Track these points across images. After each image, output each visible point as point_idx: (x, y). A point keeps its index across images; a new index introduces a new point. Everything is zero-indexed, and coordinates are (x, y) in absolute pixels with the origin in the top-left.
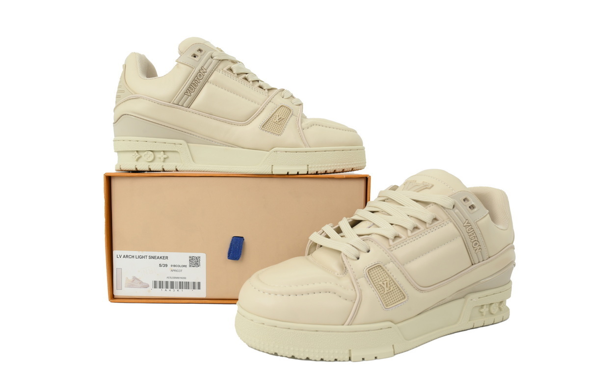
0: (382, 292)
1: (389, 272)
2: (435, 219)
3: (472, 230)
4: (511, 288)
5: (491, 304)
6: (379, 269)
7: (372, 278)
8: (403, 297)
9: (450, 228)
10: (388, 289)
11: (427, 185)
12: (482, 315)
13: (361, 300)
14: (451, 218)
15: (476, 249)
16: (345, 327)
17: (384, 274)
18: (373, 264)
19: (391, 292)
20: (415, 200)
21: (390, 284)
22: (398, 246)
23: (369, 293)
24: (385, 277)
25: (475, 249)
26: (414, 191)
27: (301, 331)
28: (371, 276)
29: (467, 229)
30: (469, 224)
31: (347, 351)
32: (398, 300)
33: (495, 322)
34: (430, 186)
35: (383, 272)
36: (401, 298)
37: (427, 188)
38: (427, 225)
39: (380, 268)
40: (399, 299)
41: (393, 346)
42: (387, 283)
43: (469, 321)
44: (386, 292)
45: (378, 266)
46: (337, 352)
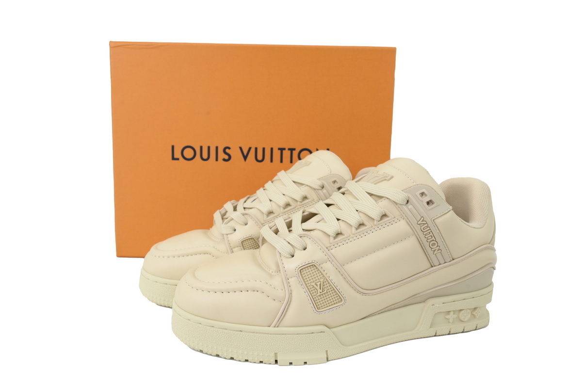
0: (315, 294)
1: (324, 273)
2: (384, 216)
3: (429, 228)
4: (491, 292)
5: (461, 310)
6: (312, 269)
7: (305, 278)
8: (340, 300)
9: (402, 226)
10: (321, 291)
11: (386, 177)
12: (449, 322)
13: (290, 302)
14: (404, 215)
15: (435, 250)
16: (271, 329)
17: (318, 275)
18: (307, 263)
19: (325, 294)
20: (369, 193)
21: (323, 285)
22: (339, 245)
23: (300, 294)
24: (319, 277)
25: (433, 250)
26: (371, 183)
27: (224, 330)
28: (303, 276)
29: (422, 228)
30: (425, 222)
31: (273, 354)
32: (333, 303)
33: (465, 331)
34: (390, 177)
35: (317, 272)
36: (337, 301)
37: (385, 180)
38: (375, 221)
39: (315, 268)
40: (335, 302)
41: (327, 351)
42: (320, 284)
43: (430, 328)
44: (319, 294)
45: (312, 265)
46: (261, 354)
